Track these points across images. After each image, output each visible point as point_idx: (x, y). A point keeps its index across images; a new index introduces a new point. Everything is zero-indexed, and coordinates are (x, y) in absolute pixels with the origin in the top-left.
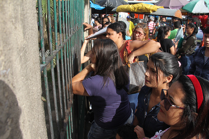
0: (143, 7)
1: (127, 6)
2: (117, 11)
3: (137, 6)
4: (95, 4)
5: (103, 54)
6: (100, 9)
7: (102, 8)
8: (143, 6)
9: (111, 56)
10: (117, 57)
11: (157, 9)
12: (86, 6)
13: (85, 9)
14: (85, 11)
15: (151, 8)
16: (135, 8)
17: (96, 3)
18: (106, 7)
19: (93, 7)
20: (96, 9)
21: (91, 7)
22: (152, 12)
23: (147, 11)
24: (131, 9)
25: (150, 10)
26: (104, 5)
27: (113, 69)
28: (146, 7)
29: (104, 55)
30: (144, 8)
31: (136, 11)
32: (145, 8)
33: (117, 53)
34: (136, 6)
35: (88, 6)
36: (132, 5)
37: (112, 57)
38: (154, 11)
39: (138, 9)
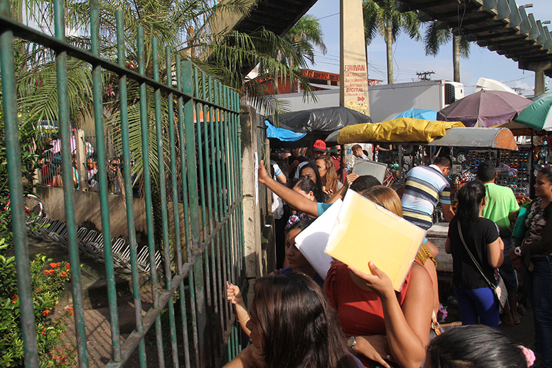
0: (407, 129)
1: (365, 128)
2: (338, 141)
3: (391, 127)
4: (280, 127)
5: (281, 322)
6: (293, 140)
7: (299, 135)
8: (406, 125)
9: (305, 326)
10: (325, 327)
11: (446, 129)
12: (246, 151)
13: (244, 159)
14: (244, 163)
15: (430, 129)
16: (386, 132)
17: (282, 125)
18: (308, 132)
19: (275, 137)
20: (282, 140)
21: (268, 137)
22: (432, 140)
23: (419, 139)
24: (376, 135)
25: (426, 133)
26: (304, 128)
27: (316, 363)
28: (416, 128)
29: (285, 325)
30: (411, 131)
31: (389, 139)
32: (413, 129)
33: (322, 315)
34: (388, 125)
35: (250, 152)
36: (378, 124)
37: (310, 328)
38: (439, 137)
39: (394, 134)
